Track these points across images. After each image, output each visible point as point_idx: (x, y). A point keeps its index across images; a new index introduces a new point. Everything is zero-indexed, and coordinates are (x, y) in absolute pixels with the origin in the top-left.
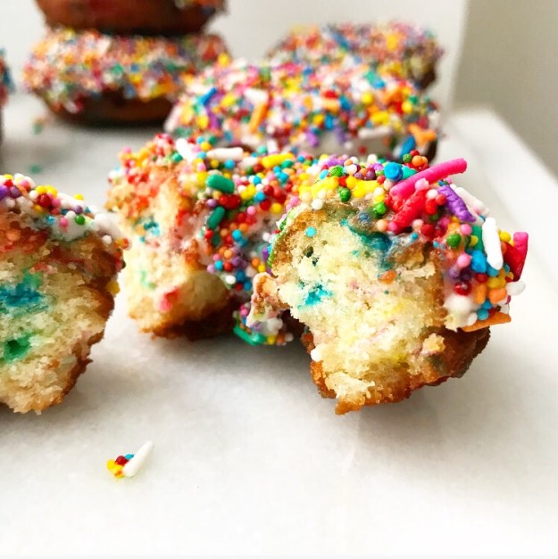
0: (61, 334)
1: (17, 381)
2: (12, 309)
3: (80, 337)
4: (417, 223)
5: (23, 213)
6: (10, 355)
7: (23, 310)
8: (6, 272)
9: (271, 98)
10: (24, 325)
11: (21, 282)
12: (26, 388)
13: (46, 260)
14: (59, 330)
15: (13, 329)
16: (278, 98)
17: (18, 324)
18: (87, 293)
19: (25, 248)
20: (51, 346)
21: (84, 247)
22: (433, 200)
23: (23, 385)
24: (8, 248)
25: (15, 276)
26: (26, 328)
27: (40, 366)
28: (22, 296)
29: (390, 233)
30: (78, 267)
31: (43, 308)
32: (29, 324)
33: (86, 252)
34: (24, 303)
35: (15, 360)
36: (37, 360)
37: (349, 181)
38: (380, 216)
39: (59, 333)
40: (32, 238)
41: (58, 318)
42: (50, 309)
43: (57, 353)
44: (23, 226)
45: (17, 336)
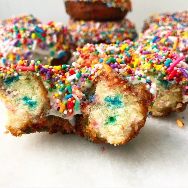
0: (127, 118)
1: (111, 132)
2: (112, 105)
3: (133, 120)
4: (175, 78)
5: (120, 73)
6: (110, 122)
7: (116, 106)
8: (112, 93)
9: (178, 39)
10: (116, 112)
11: (116, 97)
12: (113, 135)
13: (125, 90)
14: (126, 116)
15: (112, 113)
16: (181, 39)
17: (114, 111)
18: (138, 104)
19: (119, 85)
20: (123, 121)
21: (138, 88)
22: (179, 73)
23: (112, 133)
24: (114, 85)
25: (115, 94)
26: (116, 113)
27: (119, 128)
28: (116, 102)
29: (168, 80)
30: (135, 94)
31: (122, 107)
32: (117, 112)
33: (139, 89)
34: (116, 104)
35: (111, 124)
36: (118, 125)
37: (155, 65)
38: (164, 76)
39: (126, 117)
40: (122, 82)
41: (126, 112)
42: (124, 107)
43: (125, 125)
44: (119, 78)
45: (113, 115)
